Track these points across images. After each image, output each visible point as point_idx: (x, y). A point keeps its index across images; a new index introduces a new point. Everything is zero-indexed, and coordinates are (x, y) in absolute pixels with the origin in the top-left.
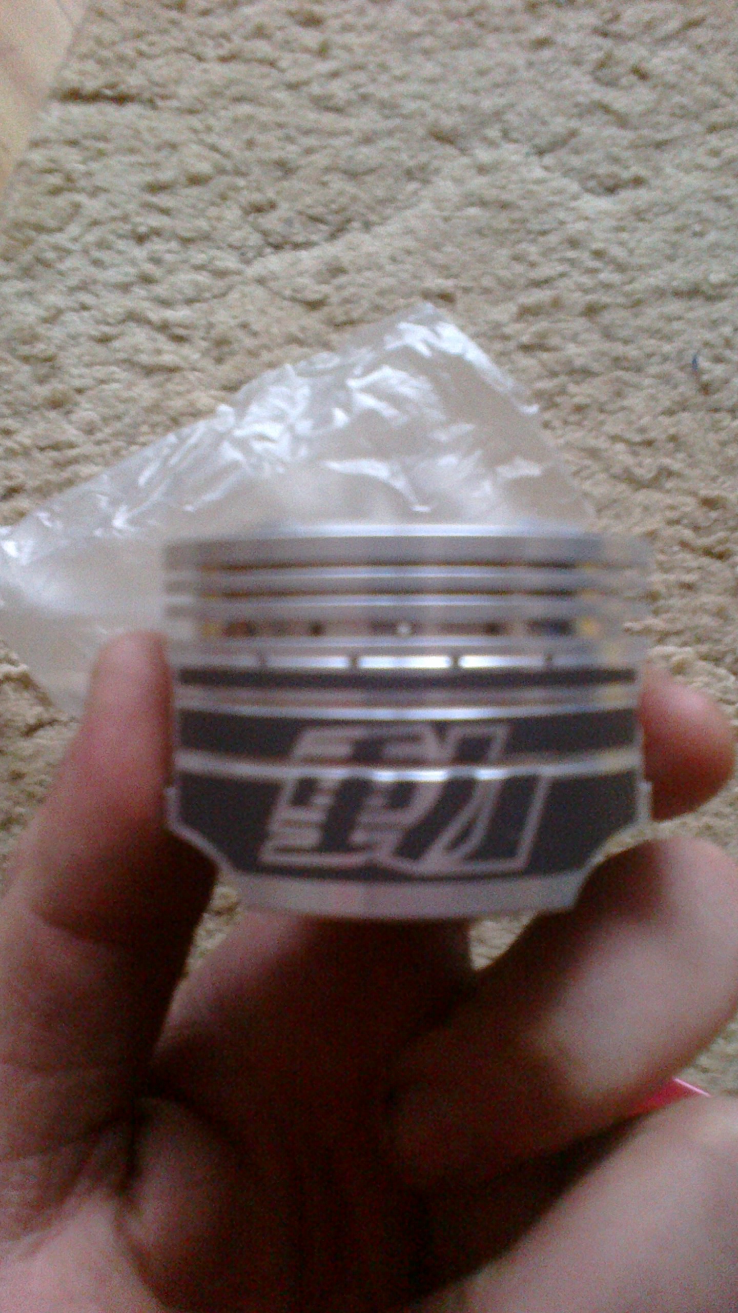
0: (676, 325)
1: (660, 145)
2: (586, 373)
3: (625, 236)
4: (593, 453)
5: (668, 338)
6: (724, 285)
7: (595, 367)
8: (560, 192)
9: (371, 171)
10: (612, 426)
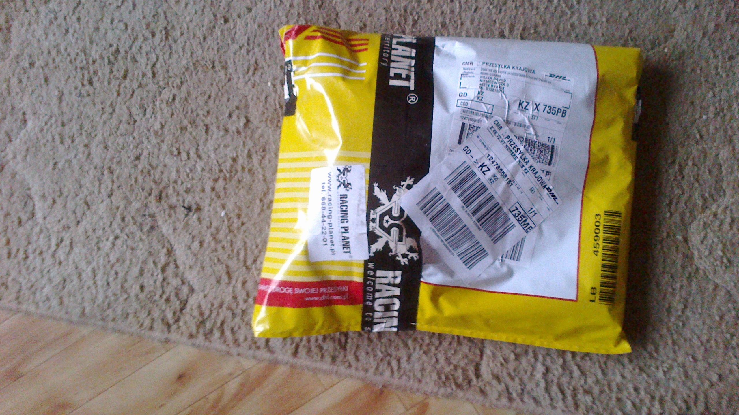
0: (70, 103)
1: (13, 108)
2: (81, 126)
3: (41, 117)
4: (105, 123)
5: (73, 105)
6: (59, 92)
7: (80, 123)
8: (25, 135)
9: (11, 189)
10: (97, 119)
